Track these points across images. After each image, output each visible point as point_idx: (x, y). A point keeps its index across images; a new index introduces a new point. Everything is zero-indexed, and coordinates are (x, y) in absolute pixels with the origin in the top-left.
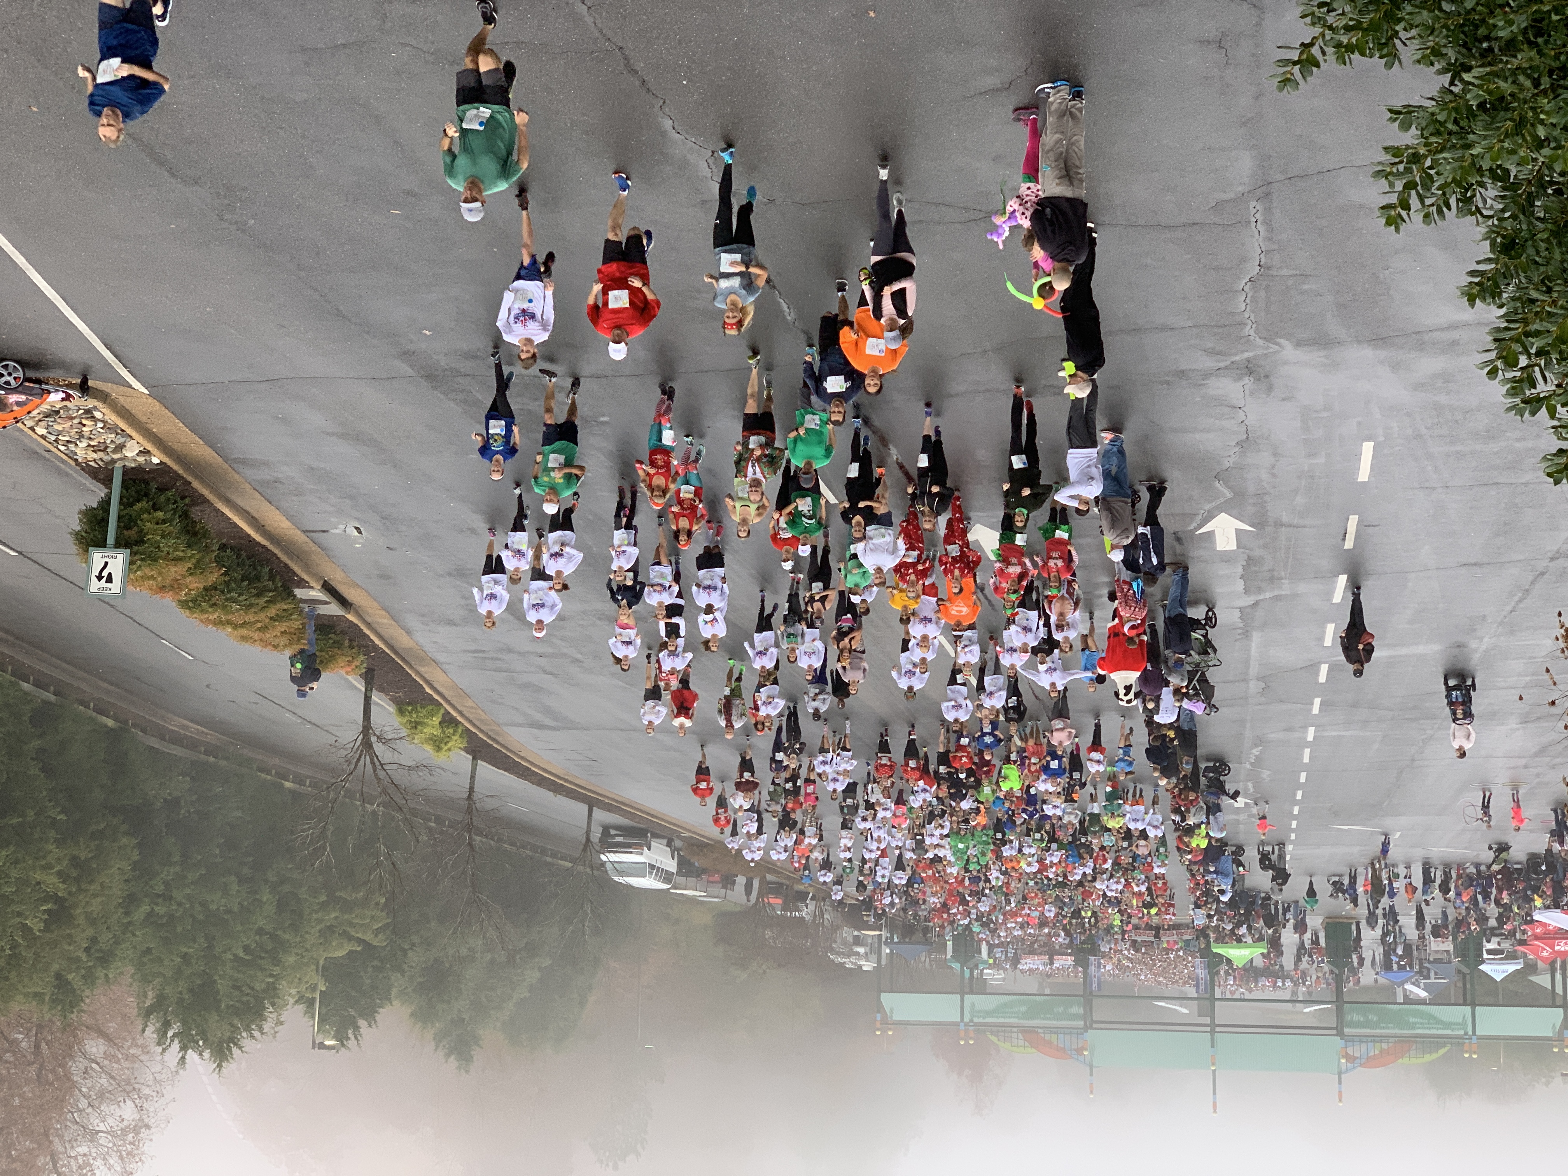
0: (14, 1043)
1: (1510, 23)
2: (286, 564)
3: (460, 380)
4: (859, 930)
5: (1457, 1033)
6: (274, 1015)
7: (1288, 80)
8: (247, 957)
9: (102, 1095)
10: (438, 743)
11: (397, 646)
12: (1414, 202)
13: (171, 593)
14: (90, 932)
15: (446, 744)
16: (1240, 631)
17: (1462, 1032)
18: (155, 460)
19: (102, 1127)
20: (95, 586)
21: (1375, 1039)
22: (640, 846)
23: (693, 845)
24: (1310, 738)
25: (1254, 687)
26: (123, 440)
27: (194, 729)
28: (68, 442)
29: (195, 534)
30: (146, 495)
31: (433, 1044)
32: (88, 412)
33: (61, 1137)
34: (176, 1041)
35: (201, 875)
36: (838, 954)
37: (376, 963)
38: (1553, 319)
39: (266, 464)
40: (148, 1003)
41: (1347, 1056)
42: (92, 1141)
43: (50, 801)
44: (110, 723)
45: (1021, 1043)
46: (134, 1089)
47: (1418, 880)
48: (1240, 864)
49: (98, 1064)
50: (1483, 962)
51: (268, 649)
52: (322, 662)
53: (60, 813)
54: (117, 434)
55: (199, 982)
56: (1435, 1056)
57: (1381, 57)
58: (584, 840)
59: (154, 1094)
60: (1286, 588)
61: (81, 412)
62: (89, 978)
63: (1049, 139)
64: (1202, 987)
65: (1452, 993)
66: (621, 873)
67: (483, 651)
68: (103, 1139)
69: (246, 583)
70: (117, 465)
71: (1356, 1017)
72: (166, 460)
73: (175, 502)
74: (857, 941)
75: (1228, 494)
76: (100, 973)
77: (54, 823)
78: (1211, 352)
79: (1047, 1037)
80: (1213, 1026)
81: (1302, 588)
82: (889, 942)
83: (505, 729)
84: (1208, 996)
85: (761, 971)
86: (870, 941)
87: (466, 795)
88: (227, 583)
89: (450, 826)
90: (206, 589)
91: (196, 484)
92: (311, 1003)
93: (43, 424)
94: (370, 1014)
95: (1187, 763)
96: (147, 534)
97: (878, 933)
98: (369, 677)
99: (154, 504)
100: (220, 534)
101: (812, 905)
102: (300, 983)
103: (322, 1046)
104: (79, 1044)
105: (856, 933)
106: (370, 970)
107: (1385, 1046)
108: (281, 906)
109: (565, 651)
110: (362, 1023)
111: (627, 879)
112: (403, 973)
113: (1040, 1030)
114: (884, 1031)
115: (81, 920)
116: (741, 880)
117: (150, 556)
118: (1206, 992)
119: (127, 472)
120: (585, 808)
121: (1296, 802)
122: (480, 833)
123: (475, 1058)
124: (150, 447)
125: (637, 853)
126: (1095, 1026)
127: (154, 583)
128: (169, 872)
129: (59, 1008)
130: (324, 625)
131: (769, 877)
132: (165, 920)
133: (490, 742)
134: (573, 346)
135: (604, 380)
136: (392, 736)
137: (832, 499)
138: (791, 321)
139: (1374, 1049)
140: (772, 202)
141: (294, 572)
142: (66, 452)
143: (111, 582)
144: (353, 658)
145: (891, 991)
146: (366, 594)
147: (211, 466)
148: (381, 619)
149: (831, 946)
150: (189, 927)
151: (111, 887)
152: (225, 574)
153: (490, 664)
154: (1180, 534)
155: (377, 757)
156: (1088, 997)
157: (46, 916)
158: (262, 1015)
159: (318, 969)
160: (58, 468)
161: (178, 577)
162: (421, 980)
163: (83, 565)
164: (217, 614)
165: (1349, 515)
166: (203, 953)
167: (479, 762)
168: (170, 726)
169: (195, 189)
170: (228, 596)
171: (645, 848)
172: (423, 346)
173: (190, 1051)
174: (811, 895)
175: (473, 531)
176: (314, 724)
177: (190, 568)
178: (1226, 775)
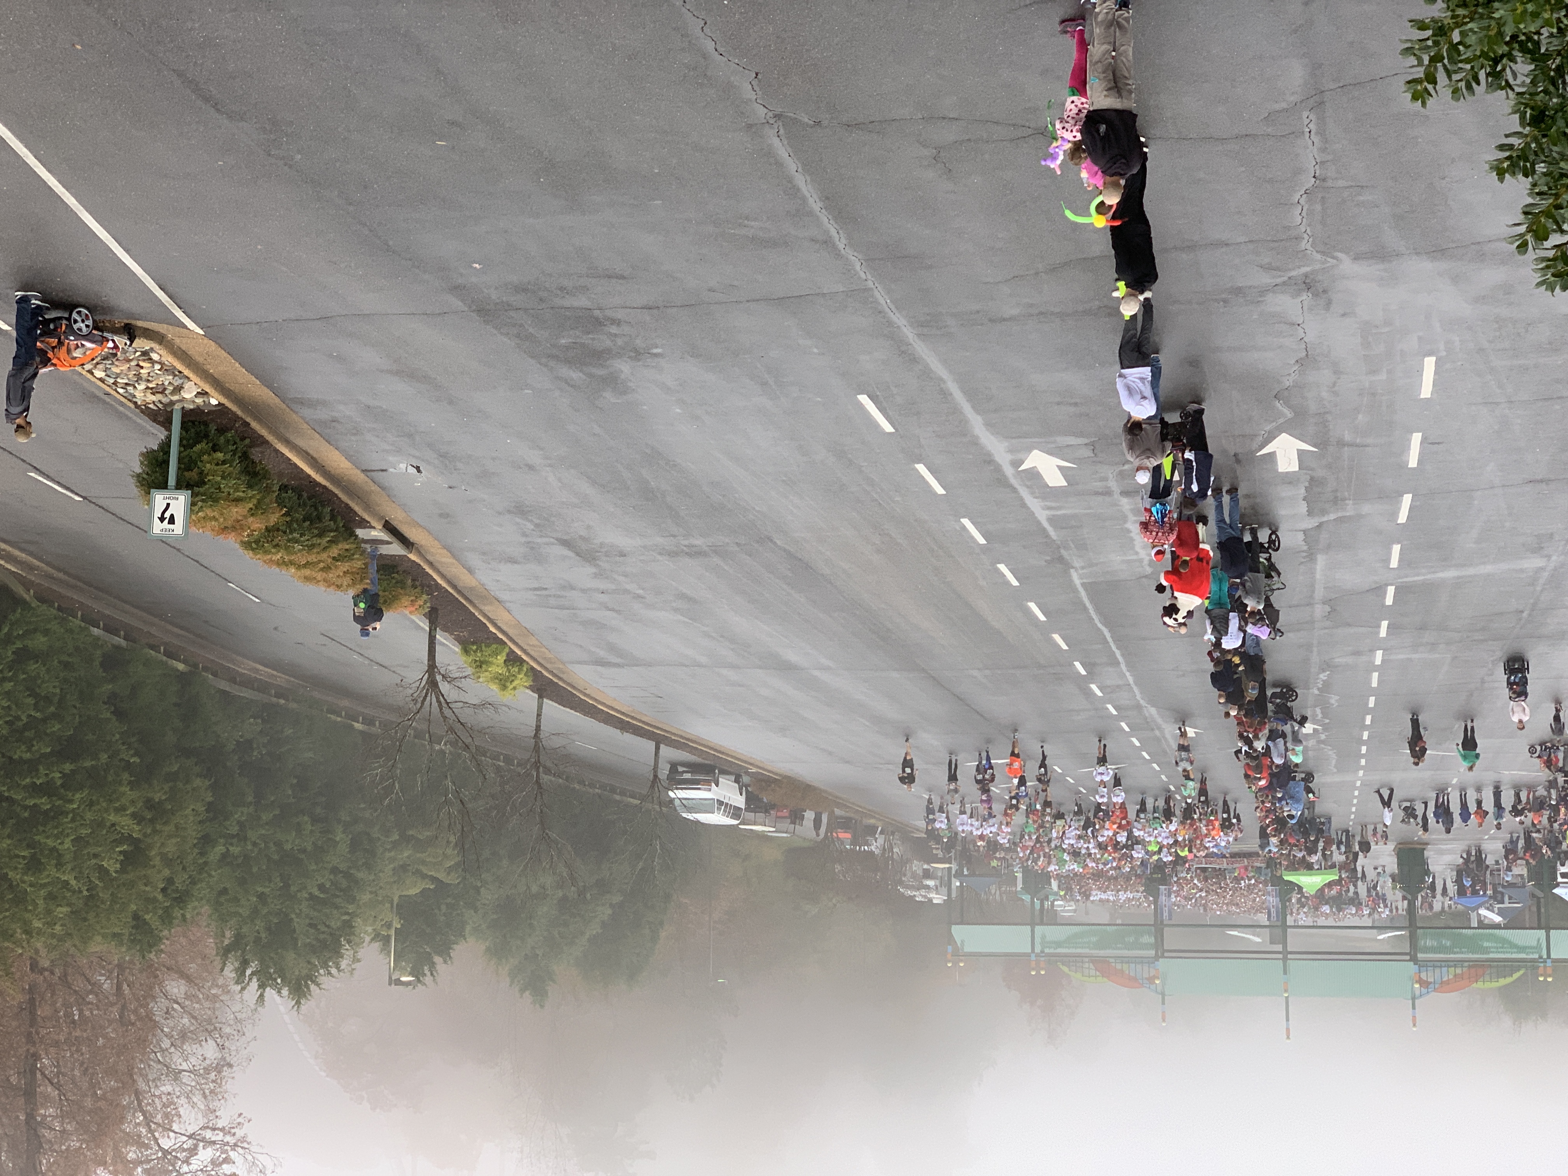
0: (96, 985)
2: (347, 505)
3: (512, 313)
4: (928, 863)
5: (1531, 956)
6: (351, 953)
8: (322, 896)
9: (184, 1036)
10: (503, 682)
11: (460, 585)
13: (233, 534)
14: (167, 872)
15: (511, 682)
16: (1305, 554)
17: (1536, 956)
18: (214, 402)
19: (185, 1066)
20: (158, 527)
21: (1447, 963)
22: (708, 782)
23: (761, 780)
24: (1378, 662)
25: (1320, 610)
26: (180, 381)
27: (264, 672)
28: (126, 384)
29: (255, 474)
30: (206, 436)
31: (508, 980)
32: (145, 353)
33: (145, 1077)
34: (255, 980)
35: (275, 815)
36: (908, 887)
37: (449, 900)
39: (323, 403)
40: (227, 942)
41: (1420, 981)
42: (176, 1079)
43: (123, 744)
44: (181, 667)
45: (1093, 972)
46: (215, 1028)
47: (1488, 805)
48: (1309, 790)
49: (178, 1003)
50: (1557, 885)
51: (332, 589)
52: (385, 602)
53: (132, 756)
54: (175, 376)
55: (276, 921)
56: (1509, 980)
58: (651, 777)
59: (235, 1033)
60: (1350, 510)
61: (138, 354)
62: (167, 918)
63: (1097, 50)
64: (1273, 914)
65: (1527, 917)
66: (690, 810)
67: (546, 589)
68: (185, 1078)
69: (308, 523)
70: (176, 407)
71: (1429, 942)
72: (224, 401)
73: (235, 443)
74: (927, 874)
75: (1288, 414)
76: (177, 913)
77: (128, 766)
78: (1268, 268)
79: (1119, 966)
80: (1285, 953)
81: (1366, 508)
82: (959, 874)
83: (570, 666)
84: (1279, 923)
85: (831, 905)
86: (939, 874)
87: (533, 734)
88: (289, 524)
89: (519, 765)
90: (268, 530)
91: (254, 425)
92: (386, 940)
93: (100, 366)
94: (445, 951)
95: (1253, 689)
96: (207, 475)
97: (947, 866)
98: (433, 617)
99: (214, 445)
100: (281, 475)
101: (881, 840)
102: (375, 921)
103: (398, 982)
104: (160, 984)
105: (926, 866)
106: (443, 907)
107: (1459, 971)
108: (355, 845)
109: (628, 587)
110: (437, 959)
111: (694, 815)
112: (476, 910)
113: (1111, 960)
114: (955, 964)
115: (157, 861)
116: (809, 815)
117: (211, 497)
118: (1278, 920)
119: (186, 414)
120: (652, 745)
121: (1364, 727)
122: (548, 771)
123: (549, 994)
124: (208, 388)
125: (705, 790)
126: (1166, 954)
127: (216, 524)
128: (242, 813)
129: (138, 947)
130: (386, 565)
131: (838, 812)
132: (240, 860)
133: (556, 680)
134: (623, 277)
135: (655, 311)
136: (457, 675)
137: (888, 428)
138: (841, 246)
139: (1448, 974)
140: (818, 123)
141: (355, 512)
142: (125, 395)
143: (174, 523)
144: (416, 597)
145: (962, 923)
146: (427, 534)
147: (269, 405)
148: (442, 557)
149: (901, 879)
150: (264, 867)
151: (185, 829)
152: (287, 514)
153: (552, 601)
154: (1240, 456)
155: (443, 696)
156: (1158, 927)
157: (122, 858)
158: (339, 952)
159: (392, 907)
160: (117, 411)
161: (240, 518)
162: (495, 916)
163: (146, 507)
164: (280, 554)
165: (1412, 433)
166: (279, 893)
167: (545, 700)
168: (240, 670)
169: (241, 124)
170: (290, 537)
171: (713, 784)
172: (474, 280)
173: (268, 989)
174: (880, 829)
175: (531, 467)
176: (381, 665)
177: (251, 509)
178: (1293, 701)
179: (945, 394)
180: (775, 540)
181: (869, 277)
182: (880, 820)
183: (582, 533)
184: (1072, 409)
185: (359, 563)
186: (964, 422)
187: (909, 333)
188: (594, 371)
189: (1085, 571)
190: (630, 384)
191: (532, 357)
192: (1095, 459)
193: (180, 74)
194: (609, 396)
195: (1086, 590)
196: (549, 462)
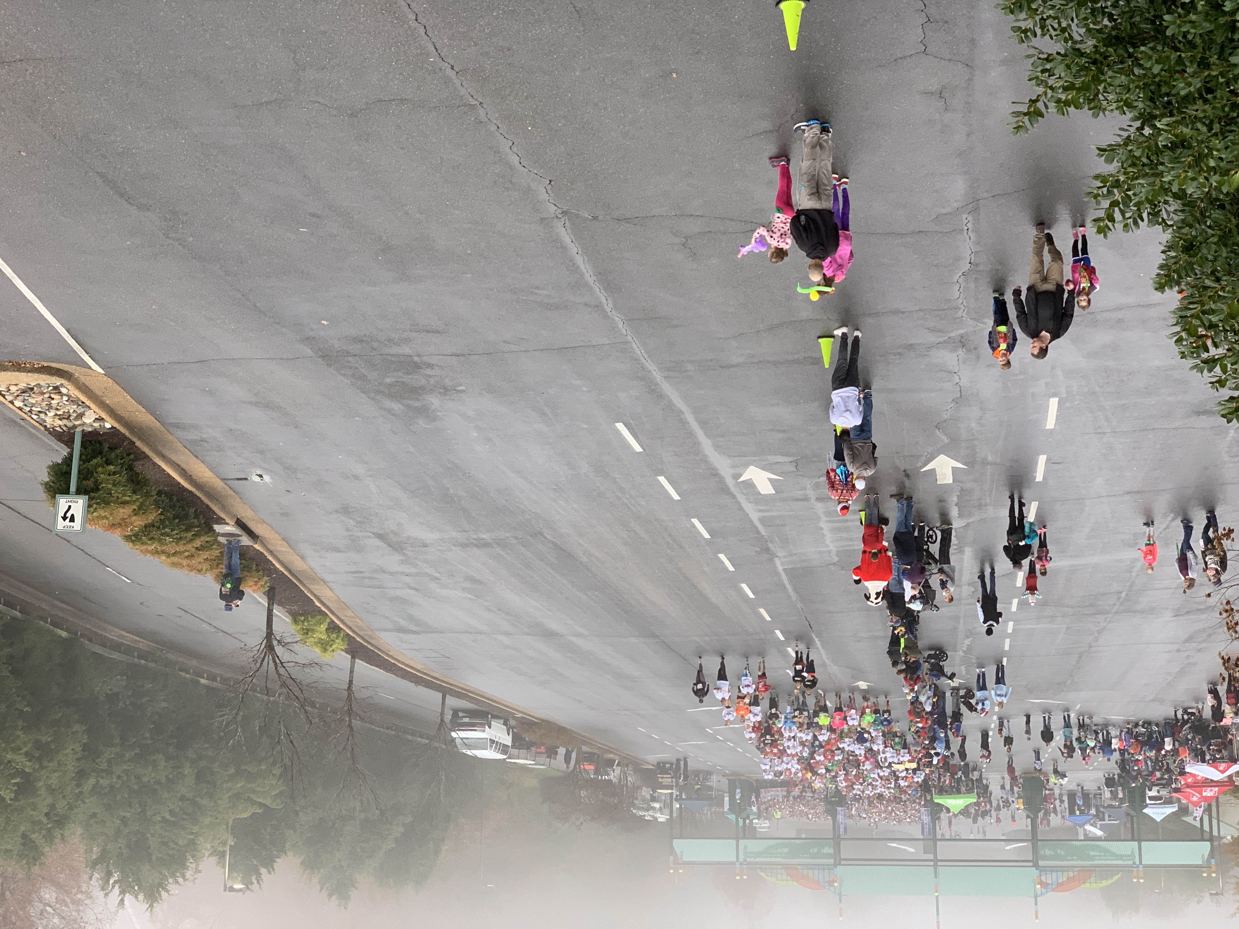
1: (1189, 85)
2: (208, 506)
3: (350, 359)
4: (655, 790)
5: (1127, 863)
6: (193, 866)
7: (1020, 126)
8: (172, 819)
10: (324, 646)
11: (293, 569)
12: (1117, 216)
13: (119, 529)
14: (49, 800)
15: (331, 646)
17: (1131, 862)
18: (108, 426)
20: (61, 524)
21: (1062, 868)
22: (482, 725)
23: (524, 723)
24: (1010, 631)
25: (966, 590)
26: (83, 410)
27: (129, 639)
28: (40, 412)
29: (138, 483)
30: (100, 453)
31: (319, 886)
32: (56, 388)
34: (117, 887)
35: (135, 754)
36: (639, 809)
37: (274, 822)
38: (1224, 301)
39: (195, 427)
40: (94, 857)
41: (1041, 883)
43: (18, 696)
44: (64, 634)
45: (785, 877)
49: (51, 907)
50: (1146, 806)
51: (192, 573)
53: (25, 706)
54: (79, 405)
55: (134, 839)
56: (1110, 881)
57: (1090, 109)
58: (439, 721)
60: (990, 513)
61: (51, 388)
62: (49, 838)
63: (804, 164)
64: (926, 830)
65: (1123, 832)
66: (469, 747)
67: (362, 572)
69: (177, 521)
70: (77, 430)
71: (1048, 852)
72: (116, 425)
73: (123, 458)
74: (654, 799)
75: (946, 440)
76: (57, 833)
77: (22, 714)
78: (933, 330)
79: (805, 872)
80: (936, 861)
82: (679, 799)
83: (377, 633)
84: (931, 837)
85: (578, 823)
86: (663, 798)
87: (346, 687)
88: (162, 521)
89: (334, 712)
90: (146, 527)
91: (138, 443)
92: (222, 855)
93: (20, 398)
94: (269, 863)
96: (101, 483)
97: (670, 791)
98: (271, 595)
99: (107, 460)
100: (157, 482)
101: (618, 770)
102: (213, 840)
103: (232, 889)
104: (36, 891)
105: (652, 792)
106: (269, 829)
107: (1071, 874)
108: (199, 777)
109: (427, 570)
110: (263, 871)
111: (472, 751)
112: (295, 831)
113: (799, 867)
114: (676, 870)
115: (43, 791)
116: (562, 751)
117: (104, 500)
118: (929, 834)
119: (85, 435)
120: (439, 695)
122: (358, 717)
123: (352, 897)
124: (104, 415)
125: (480, 731)
126: (842, 862)
127: (107, 522)
128: (111, 752)
129: (24, 862)
131: (585, 748)
132: (107, 790)
133: (366, 644)
134: (437, 332)
135: (462, 358)
136: (289, 640)
137: (638, 448)
138: (608, 310)
139: (1063, 878)
140: (595, 218)
141: (214, 512)
142: (38, 420)
143: (74, 522)
144: (259, 579)
145: (681, 838)
146: (270, 528)
147: (151, 429)
148: (281, 547)
149: (633, 802)
150: (126, 796)
151: (66, 764)
152: (161, 514)
153: (366, 581)
154: (908, 472)
155: (278, 657)
156: (837, 840)
157: (16, 788)
158: (184, 865)
159: (227, 827)
160: (30, 433)
161: (125, 517)
162: (309, 835)
163: (52, 508)
164: (154, 545)
165: (1039, 455)
166: (137, 816)
167: (357, 660)
168: (110, 637)
169: (147, 214)
170: (163, 531)
171: (487, 727)
172: (322, 333)
173: (127, 895)
174: (617, 762)
175: (356, 477)
176: (225, 632)
177: (135, 510)
178: (944, 661)
179: (683, 423)
180: (546, 535)
181: (629, 333)
182: (617, 755)
183: (393, 529)
184: (781, 435)
185: (217, 552)
186: (696, 444)
187: (658, 376)
188: (411, 402)
189: (786, 560)
190: (438, 414)
191: (362, 392)
192: (797, 473)
193: (101, 175)
194: (421, 423)
195: (787, 574)
196: (371, 473)
